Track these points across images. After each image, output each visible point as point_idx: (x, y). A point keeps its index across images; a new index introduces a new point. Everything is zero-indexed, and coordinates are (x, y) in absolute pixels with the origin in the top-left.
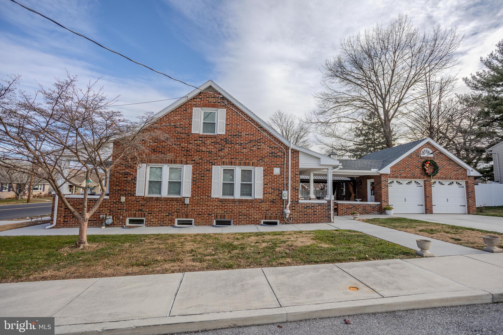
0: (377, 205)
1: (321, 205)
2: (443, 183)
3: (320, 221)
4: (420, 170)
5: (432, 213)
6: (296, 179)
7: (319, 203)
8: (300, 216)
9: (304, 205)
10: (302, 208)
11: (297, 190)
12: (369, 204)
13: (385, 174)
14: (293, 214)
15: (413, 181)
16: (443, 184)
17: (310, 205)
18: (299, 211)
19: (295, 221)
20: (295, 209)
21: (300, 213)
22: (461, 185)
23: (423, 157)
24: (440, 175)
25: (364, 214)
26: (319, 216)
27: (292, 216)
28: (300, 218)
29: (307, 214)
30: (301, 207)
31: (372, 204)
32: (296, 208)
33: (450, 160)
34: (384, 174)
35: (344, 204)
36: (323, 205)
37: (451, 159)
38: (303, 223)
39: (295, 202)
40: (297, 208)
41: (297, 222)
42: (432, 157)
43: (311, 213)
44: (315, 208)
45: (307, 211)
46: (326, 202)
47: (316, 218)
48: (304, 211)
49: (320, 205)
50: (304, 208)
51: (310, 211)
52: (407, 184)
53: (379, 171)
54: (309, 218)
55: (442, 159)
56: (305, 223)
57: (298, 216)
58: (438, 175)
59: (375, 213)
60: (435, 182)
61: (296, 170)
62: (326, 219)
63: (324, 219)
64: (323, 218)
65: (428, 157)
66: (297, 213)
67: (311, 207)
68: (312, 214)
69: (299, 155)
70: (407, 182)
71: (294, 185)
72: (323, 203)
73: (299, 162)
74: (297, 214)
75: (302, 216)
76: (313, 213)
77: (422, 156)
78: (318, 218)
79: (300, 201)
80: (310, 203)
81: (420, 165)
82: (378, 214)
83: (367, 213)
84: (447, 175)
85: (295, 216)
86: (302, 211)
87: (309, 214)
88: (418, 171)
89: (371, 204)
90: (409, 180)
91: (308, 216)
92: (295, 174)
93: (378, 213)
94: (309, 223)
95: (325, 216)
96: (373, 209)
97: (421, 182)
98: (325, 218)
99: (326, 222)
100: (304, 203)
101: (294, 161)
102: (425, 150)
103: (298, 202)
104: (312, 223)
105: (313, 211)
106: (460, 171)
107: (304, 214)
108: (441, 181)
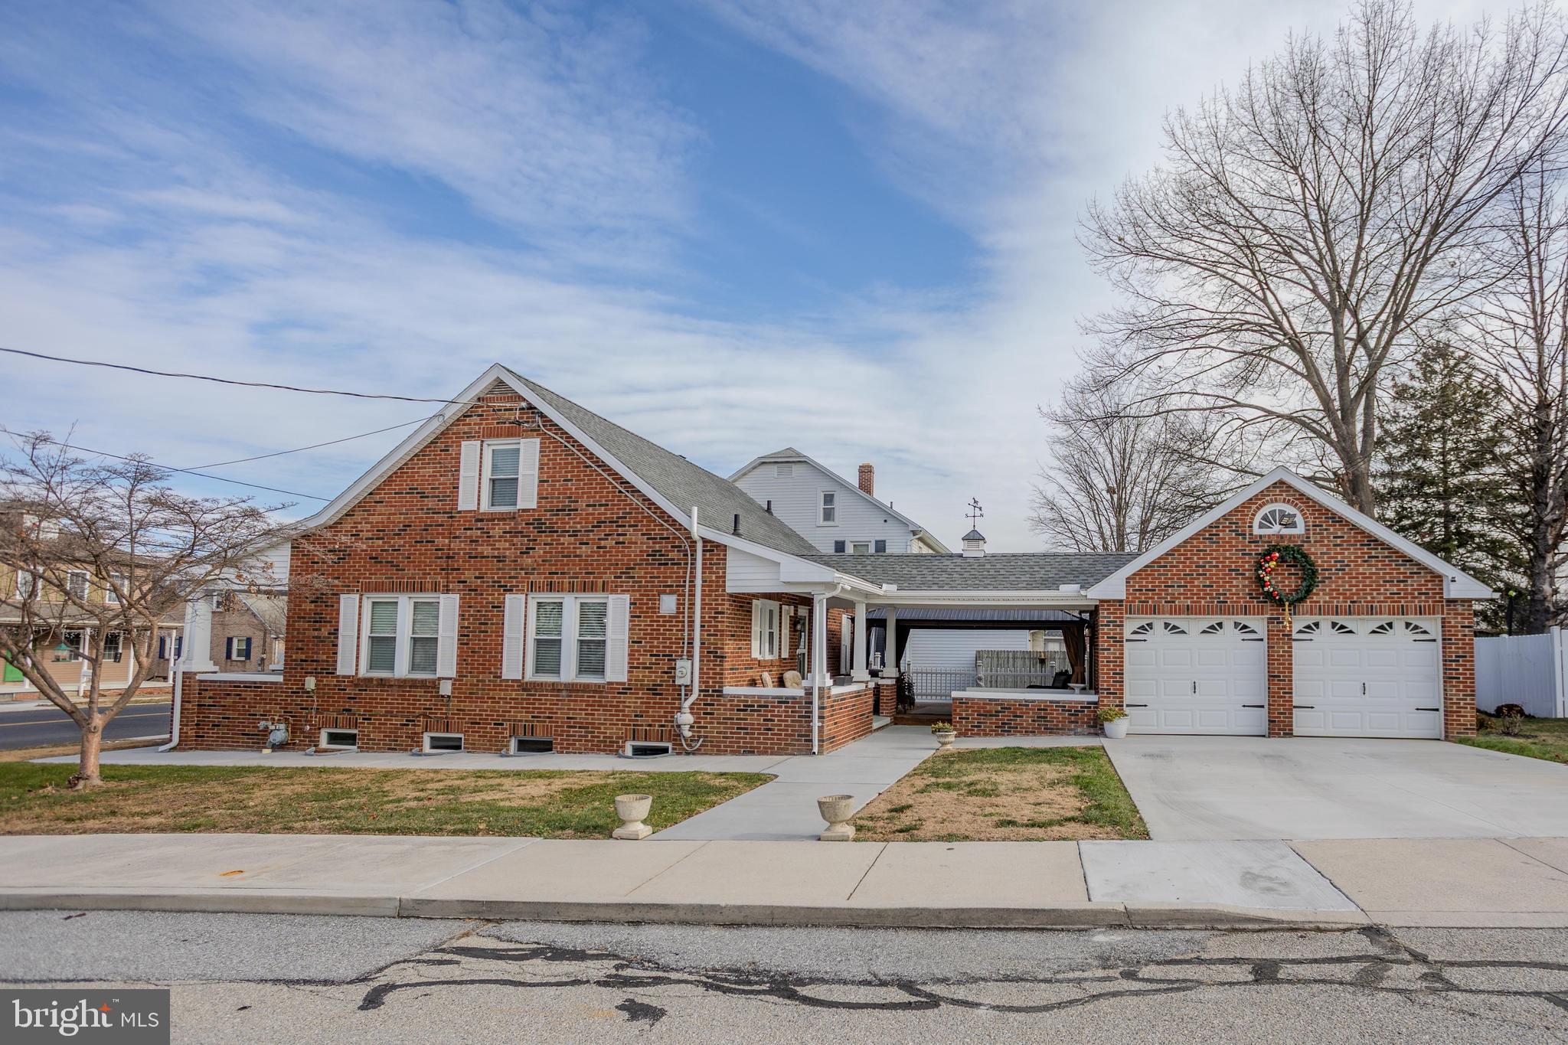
0: (1089, 703)
1: (788, 703)
2: (1350, 626)
3: (782, 749)
4: (1247, 582)
5: (1290, 734)
6: (717, 626)
7: (781, 697)
8: (725, 733)
9: (738, 701)
10: (733, 710)
11: (718, 657)
12: (1058, 702)
13: (1114, 601)
14: (706, 727)
15: (1228, 621)
16: (1350, 632)
17: (756, 702)
18: (724, 719)
19: (711, 746)
20: (713, 714)
21: (726, 723)
22: (1425, 632)
23: (1261, 536)
24: (1327, 598)
25: (1041, 733)
26: (781, 735)
27: (705, 732)
28: (727, 738)
29: (747, 729)
30: (728, 707)
31: (1071, 702)
32: (715, 709)
33: (1374, 541)
34: (1109, 601)
35: (973, 699)
36: (792, 703)
37: (1376, 540)
38: (733, 753)
39: (713, 691)
40: (719, 709)
41: (717, 750)
42: (1299, 536)
43: (758, 724)
44: (770, 711)
45: (746, 719)
46: (802, 693)
47: (773, 739)
48: (737, 719)
49: (783, 701)
50: (738, 710)
51: (754, 719)
52: (1204, 632)
53: (1083, 593)
54: (751, 738)
55: (1338, 541)
56: (739, 752)
57: (720, 733)
58: (1320, 596)
59: (1079, 730)
60: (1317, 625)
61: (717, 600)
62: (799, 745)
63: (795, 745)
64: (792, 740)
65: (1282, 537)
66: (718, 723)
67: (759, 706)
68: (760, 729)
69: (725, 555)
70: (1205, 625)
71: (712, 644)
72: (794, 698)
73: (725, 577)
74: (719, 728)
75: (731, 733)
76: (762, 725)
77: (1256, 531)
78: (778, 739)
79: (728, 690)
80: (754, 696)
81: (1248, 565)
82: (1089, 734)
83: (1051, 731)
84: (1355, 599)
85: (713, 732)
86: (733, 719)
87: (751, 729)
88: (1241, 586)
89: (1064, 702)
90: (1213, 620)
91: (747, 734)
92: (716, 613)
93: (1092, 730)
94: (752, 753)
95: (799, 736)
96: (1073, 718)
97: (1259, 624)
98: (798, 740)
99: (801, 753)
100: (739, 696)
101: (714, 573)
102: (1273, 513)
103: (721, 691)
104: (760, 753)
105: (764, 720)
106: (1413, 583)
107: (738, 728)
108: (1341, 620)
